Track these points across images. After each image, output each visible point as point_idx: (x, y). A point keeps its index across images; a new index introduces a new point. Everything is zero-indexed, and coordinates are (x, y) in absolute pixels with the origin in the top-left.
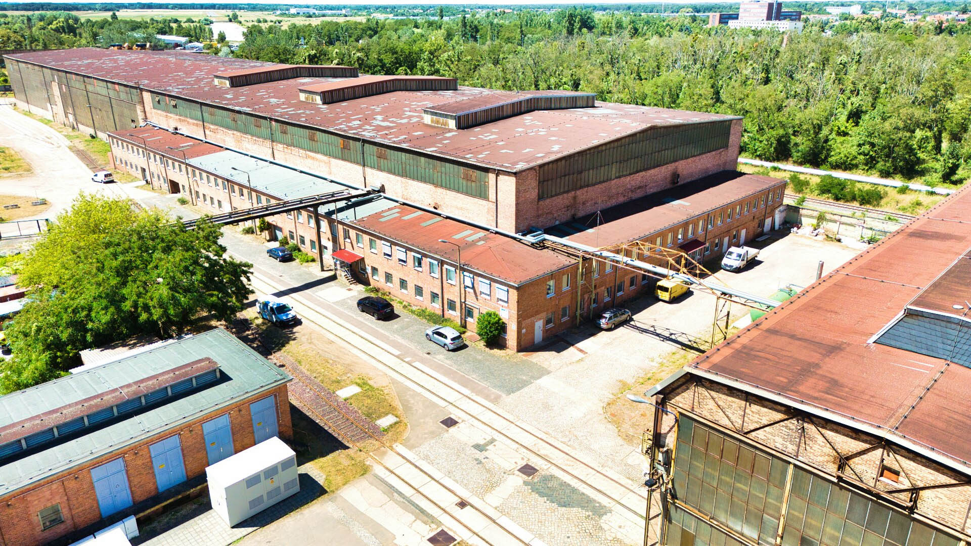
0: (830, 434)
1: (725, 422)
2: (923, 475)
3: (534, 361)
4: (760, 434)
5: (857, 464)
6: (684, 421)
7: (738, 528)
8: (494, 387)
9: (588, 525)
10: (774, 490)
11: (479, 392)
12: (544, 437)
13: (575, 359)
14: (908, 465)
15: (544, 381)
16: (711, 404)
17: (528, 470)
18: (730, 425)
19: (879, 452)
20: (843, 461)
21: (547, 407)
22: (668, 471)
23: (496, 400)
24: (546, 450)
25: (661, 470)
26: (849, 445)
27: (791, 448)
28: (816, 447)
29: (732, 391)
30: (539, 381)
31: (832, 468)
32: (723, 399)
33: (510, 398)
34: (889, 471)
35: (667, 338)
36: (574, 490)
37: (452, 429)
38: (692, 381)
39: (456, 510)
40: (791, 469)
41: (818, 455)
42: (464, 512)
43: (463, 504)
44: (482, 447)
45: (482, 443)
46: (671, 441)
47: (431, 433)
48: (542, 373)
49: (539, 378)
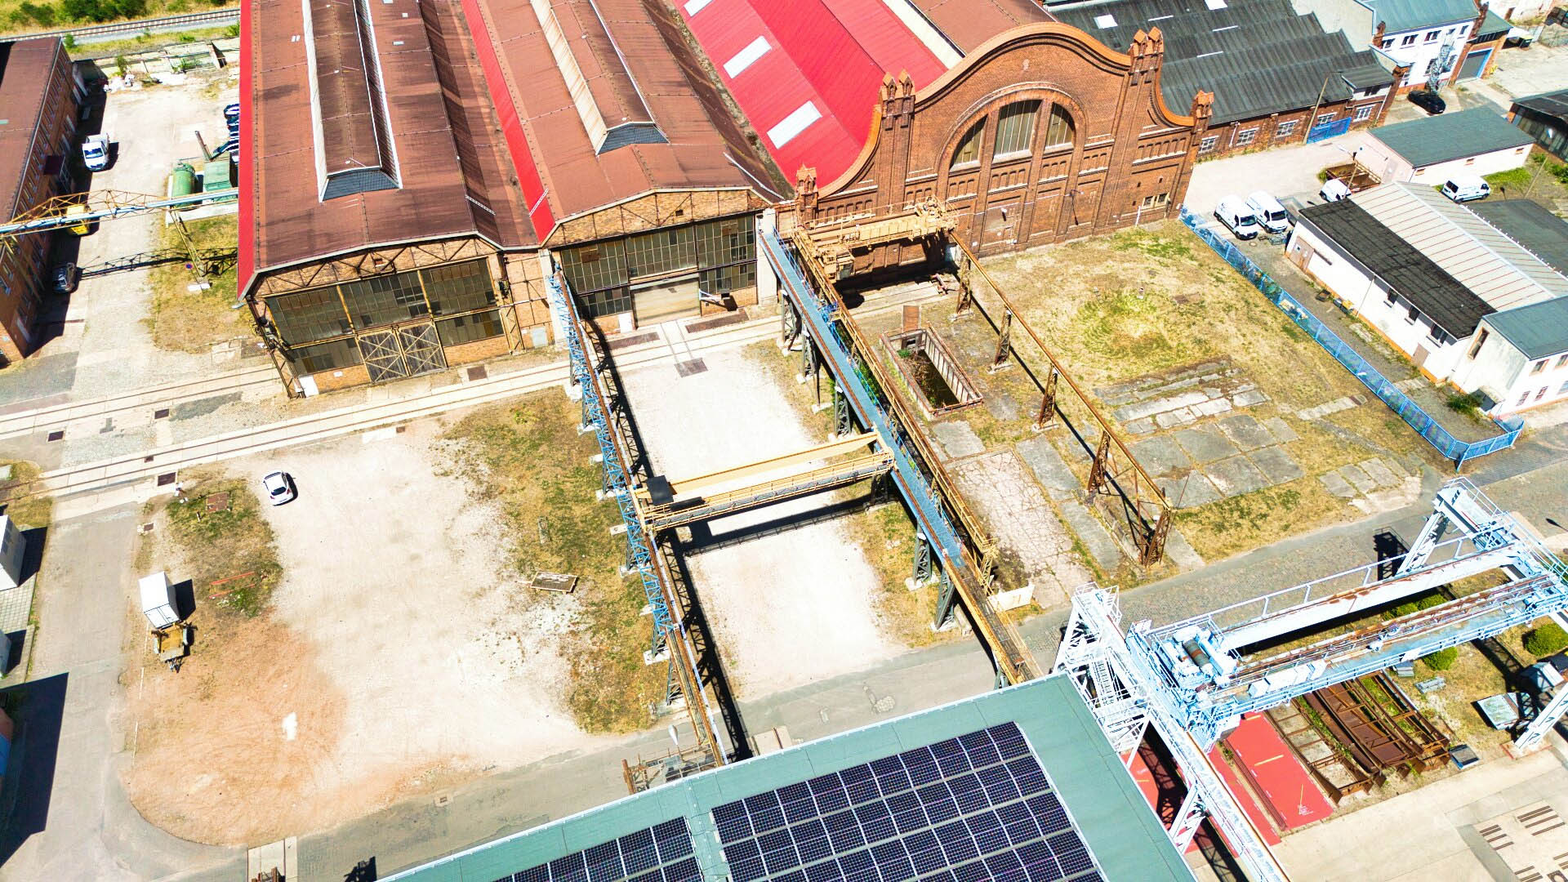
0: (345, 260)
1: (293, 286)
2: (390, 254)
3: (50, 354)
4: (315, 281)
5: (364, 267)
6: (269, 301)
7: (330, 335)
8: (48, 393)
9: (239, 407)
10: (336, 304)
11: (43, 405)
12: (139, 392)
13: (81, 331)
14: (383, 253)
15: (81, 362)
16: (280, 282)
17: (161, 414)
18: (297, 287)
19: (369, 256)
20: (358, 269)
21: (115, 375)
22: (276, 335)
23: (66, 399)
24: (156, 396)
25: (272, 337)
26: (355, 261)
27: (332, 278)
28: (343, 271)
29: (287, 269)
30: (78, 365)
31: (355, 275)
32: (285, 276)
33: (76, 390)
34: (376, 261)
35: (132, 267)
36: (206, 400)
37: (65, 437)
38: (262, 277)
39: (150, 464)
40: (338, 288)
41: (345, 272)
42: (157, 461)
43: (149, 459)
44: (108, 428)
45: (104, 426)
46: (269, 317)
47: (54, 451)
48: (72, 358)
49: (75, 362)
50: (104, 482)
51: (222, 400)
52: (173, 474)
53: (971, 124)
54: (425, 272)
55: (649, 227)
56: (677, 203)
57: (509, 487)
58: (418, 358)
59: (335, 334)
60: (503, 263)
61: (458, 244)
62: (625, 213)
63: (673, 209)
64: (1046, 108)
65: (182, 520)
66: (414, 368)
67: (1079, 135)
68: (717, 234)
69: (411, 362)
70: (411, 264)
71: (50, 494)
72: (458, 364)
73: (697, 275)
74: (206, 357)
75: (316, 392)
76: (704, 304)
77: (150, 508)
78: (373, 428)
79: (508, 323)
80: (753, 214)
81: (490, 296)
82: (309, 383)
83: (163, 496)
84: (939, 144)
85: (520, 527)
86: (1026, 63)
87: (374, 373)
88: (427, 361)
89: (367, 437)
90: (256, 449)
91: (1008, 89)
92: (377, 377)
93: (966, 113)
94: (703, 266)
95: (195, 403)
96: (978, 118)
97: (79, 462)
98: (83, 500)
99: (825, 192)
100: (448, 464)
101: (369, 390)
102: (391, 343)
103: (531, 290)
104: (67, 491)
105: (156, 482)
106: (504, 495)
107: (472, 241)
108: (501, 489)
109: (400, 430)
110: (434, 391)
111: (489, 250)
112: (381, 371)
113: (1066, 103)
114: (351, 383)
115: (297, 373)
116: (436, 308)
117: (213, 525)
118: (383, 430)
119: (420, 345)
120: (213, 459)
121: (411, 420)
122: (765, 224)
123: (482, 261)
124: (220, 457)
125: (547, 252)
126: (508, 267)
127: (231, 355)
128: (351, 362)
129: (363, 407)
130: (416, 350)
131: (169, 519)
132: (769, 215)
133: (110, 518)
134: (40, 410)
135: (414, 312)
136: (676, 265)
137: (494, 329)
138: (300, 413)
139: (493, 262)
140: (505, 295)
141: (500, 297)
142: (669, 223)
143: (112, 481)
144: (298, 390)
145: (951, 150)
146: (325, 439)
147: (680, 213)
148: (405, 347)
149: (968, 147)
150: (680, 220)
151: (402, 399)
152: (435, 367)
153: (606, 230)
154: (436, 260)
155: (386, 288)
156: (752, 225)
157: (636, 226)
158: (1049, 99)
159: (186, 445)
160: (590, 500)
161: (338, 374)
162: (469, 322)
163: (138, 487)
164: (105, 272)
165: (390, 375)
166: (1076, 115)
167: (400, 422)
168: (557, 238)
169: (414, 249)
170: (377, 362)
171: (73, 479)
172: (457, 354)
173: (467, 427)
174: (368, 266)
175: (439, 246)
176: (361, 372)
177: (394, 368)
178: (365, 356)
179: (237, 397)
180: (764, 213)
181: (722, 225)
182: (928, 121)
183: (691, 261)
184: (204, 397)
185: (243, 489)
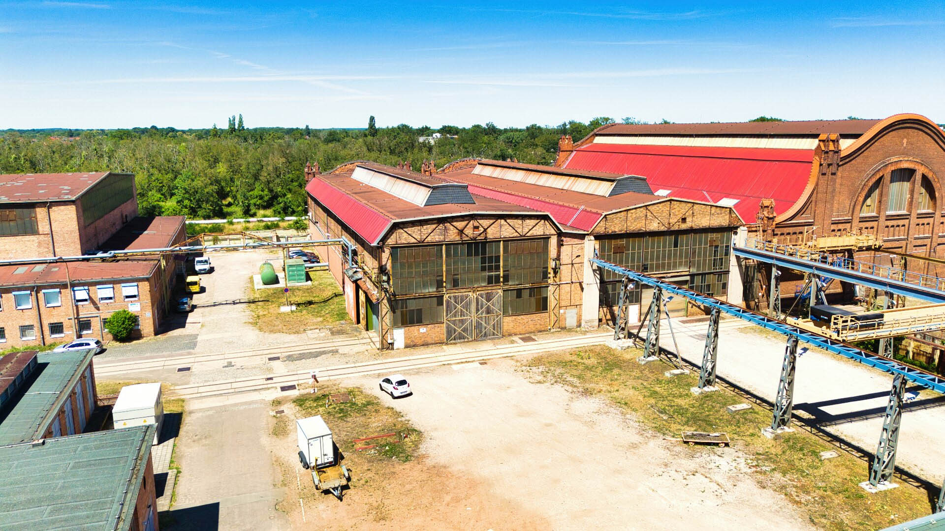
0: (454, 223)
1: (413, 241)
2: (485, 223)
3: (175, 334)
4: (429, 239)
5: (466, 231)
6: (394, 248)
7: (427, 291)
8: (175, 351)
9: (338, 356)
10: (439, 261)
12: (252, 350)
13: (200, 326)
14: (481, 221)
15: (199, 338)
16: (405, 235)
17: (273, 359)
18: (416, 241)
19: (472, 222)
20: (461, 232)
21: (230, 343)
22: (389, 283)
23: (189, 354)
24: (267, 352)
25: (385, 285)
26: (460, 225)
27: (442, 238)
28: (451, 232)
29: (413, 223)
31: (458, 238)
32: (410, 230)
33: (197, 350)
34: (476, 228)
35: (234, 303)
36: (310, 353)
37: (193, 370)
38: (396, 226)
39: (270, 381)
40: (444, 247)
41: (452, 235)
42: (275, 380)
43: (271, 379)
44: (230, 365)
45: (226, 364)
46: (389, 266)
47: (183, 376)
48: (196, 336)
49: (196, 338)
50: (232, 391)
51: (324, 353)
52: (295, 385)
53: (874, 180)
54: (506, 241)
55: (662, 228)
56: (683, 211)
57: (604, 389)
58: (483, 323)
59: (431, 290)
60: (560, 244)
61: (533, 222)
62: (649, 214)
63: (680, 216)
64: (918, 177)
65: (311, 407)
66: (481, 334)
67: (938, 202)
68: (706, 244)
69: (479, 325)
70: (497, 236)
71: (182, 397)
72: (510, 335)
74: (303, 336)
75: (403, 347)
77: (277, 402)
78: (458, 363)
79: (552, 303)
80: (732, 229)
81: (545, 275)
82: (399, 336)
83: (287, 397)
84: (853, 194)
85: (635, 410)
86: (905, 141)
87: (450, 332)
88: (490, 328)
89: (455, 367)
90: (366, 373)
91: (894, 159)
92: (453, 337)
93: (870, 172)
94: (693, 270)
95: (300, 354)
96: (878, 177)
97: (206, 381)
98: (214, 398)
99: (780, 218)
100: (540, 378)
101: (445, 347)
102: (467, 306)
103: (574, 272)
104: (199, 395)
105: (279, 389)
106: (602, 392)
107: (543, 221)
108: (598, 390)
109: (481, 364)
110: (499, 347)
111: (553, 232)
112: (455, 331)
113: (930, 176)
114: (430, 341)
115: (395, 325)
116: (506, 279)
117: (341, 410)
118: (466, 364)
119: (488, 311)
120: (327, 378)
121: (492, 359)
122: (741, 239)
123: (546, 238)
124: (332, 378)
125: (592, 238)
126: (563, 249)
127: (324, 334)
128: (435, 320)
129: (443, 354)
130: (484, 315)
131: (297, 408)
132: (742, 232)
133: (242, 408)
134: (168, 359)
135: (490, 280)
136: (675, 267)
137: (542, 305)
138: (393, 357)
139: (554, 241)
140: (555, 273)
141: (551, 275)
142: (676, 228)
143: (237, 390)
144: (390, 341)
145: (861, 199)
146: (419, 368)
147: (684, 220)
148: (477, 310)
149: (869, 202)
150: (684, 226)
151: (474, 350)
152: (494, 334)
153: (635, 226)
154: (516, 234)
155: (477, 254)
156: (729, 239)
157: (654, 226)
158: (921, 170)
159: (299, 372)
160: (687, 395)
161: (423, 330)
162: (525, 294)
163: (262, 392)
164: (214, 305)
165: (461, 337)
166: (936, 185)
167: (481, 360)
168: (601, 229)
169: (503, 221)
170: (454, 322)
171: (201, 390)
172: (512, 325)
173: (537, 361)
174: (469, 231)
175: (520, 222)
176: (438, 331)
177: (465, 330)
178: (447, 315)
179: (335, 352)
180: (739, 230)
181: (710, 236)
182: (846, 174)
183: (686, 265)
184: (308, 351)
185: (362, 392)
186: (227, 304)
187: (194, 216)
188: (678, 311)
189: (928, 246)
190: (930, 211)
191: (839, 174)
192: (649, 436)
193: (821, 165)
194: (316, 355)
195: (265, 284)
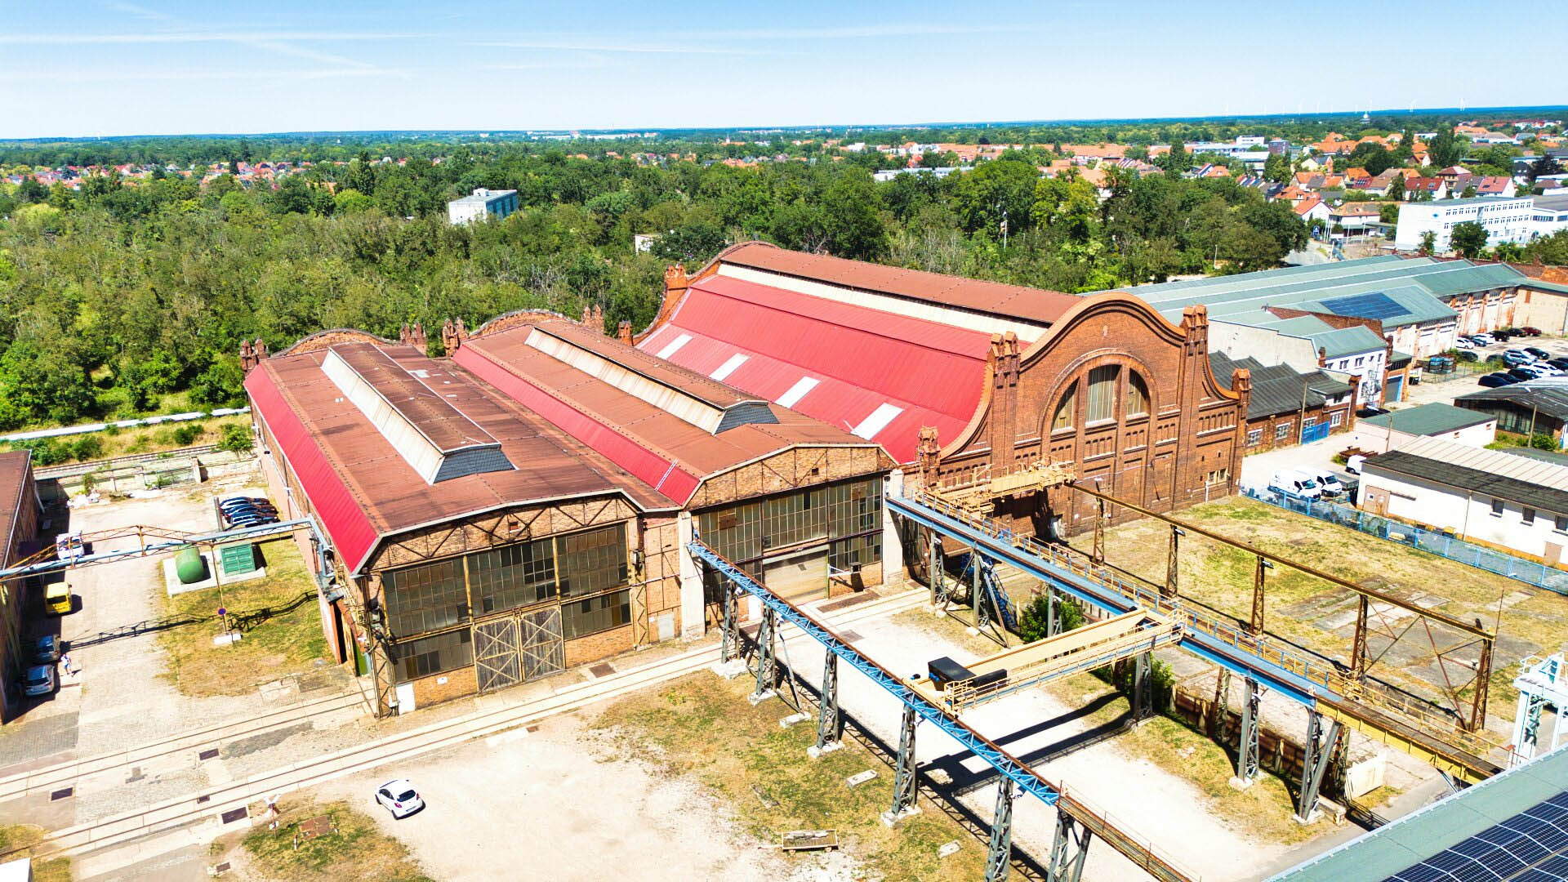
0: (479, 524)
1: (416, 557)
2: (526, 516)
3: (38, 717)
4: (441, 551)
5: (498, 532)
6: (386, 575)
7: (444, 625)
8: (42, 754)
9: (312, 736)
10: (459, 581)
11: (36, 766)
12: (171, 738)
13: (80, 694)
14: (520, 515)
15: (82, 721)
16: (403, 551)
17: (208, 755)
18: (419, 557)
19: (505, 518)
20: (490, 534)
21: (134, 726)
22: (383, 624)
23: (68, 757)
24: (196, 740)
25: (378, 627)
26: (487, 524)
27: (461, 546)
28: (474, 537)
29: (415, 534)
30: (79, 724)
31: (486, 543)
32: (409, 544)
33: (81, 747)
34: (513, 525)
35: (135, 633)
36: (267, 735)
37: (77, 793)
38: (387, 542)
39: (205, 804)
40: (465, 560)
41: (476, 539)
42: (213, 800)
43: (205, 799)
44: (137, 776)
45: (130, 776)
46: (381, 600)
47: (61, 809)
48: (73, 717)
49: (76, 722)
50: (145, 831)
51: (289, 732)
52: (244, 809)
53: (1067, 385)
54: (561, 538)
55: (786, 487)
56: (813, 460)
57: (696, 761)
58: (535, 656)
59: (449, 623)
60: (642, 529)
61: (599, 504)
62: (766, 471)
63: (810, 467)
64: (1125, 374)
65: (271, 853)
66: (532, 671)
67: (1153, 402)
68: (848, 498)
69: (528, 660)
70: (547, 530)
71: (66, 854)
72: (577, 665)
73: (827, 547)
74: (254, 697)
75: (413, 707)
76: (832, 582)
77: (219, 847)
78: (496, 733)
79: (636, 610)
80: (882, 475)
81: (624, 572)
82: (406, 695)
83: (233, 834)
84: (1041, 406)
85: (732, 797)
86: (1105, 329)
87: (484, 677)
88: (546, 660)
89: (492, 742)
90: (354, 770)
91: (1092, 354)
92: (488, 683)
93: (1062, 375)
94: (834, 536)
95: (251, 739)
96: (1072, 381)
97: (102, 816)
98: (117, 852)
99: (945, 452)
100: (611, 751)
101: (477, 701)
102: (509, 636)
103: (666, 564)
104: (91, 847)
105: (221, 820)
106: (694, 768)
107: (614, 501)
108: (688, 765)
109: (530, 730)
110: (559, 691)
111: (630, 513)
112: (492, 673)
113: (1140, 370)
114: (454, 694)
115: (398, 679)
116: (565, 587)
117: (318, 851)
118: (509, 733)
119: (541, 638)
120: (294, 787)
121: (546, 718)
122: (893, 487)
123: (621, 525)
124: (303, 785)
125: (688, 514)
126: (647, 534)
127: (287, 691)
128: (460, 663)
129: (474, 715)
130: (535, 644)
131: (250, 854)
132: (896, 476)
133: (164, 865)
134: (33, 773)
135: (540, 594)
136: (808, 535)
137: (623, 615)
138: (397, 730)
139: (632, 527)
140: (638, 568)
141: (633, 573)
142: (805, 484)
143: (154, 828)
144: (392, 704)
145: (1051, 412)
146: (438, 750)
147: (815, 471)
148: (524, 639)
149: (1063, 413)
150: (816, 480)
151: (522, 703)
152: (552, 668)
153: (746, 490)
154: (575, 525)
155: (517, 561)
156: (879, 488)
157: (775, 486)
158: (1127, 365)
159: (251, 779)
160: (802, 759)
161: (442, 680)
162: (596, 606)
163: (194, 829)
164: (101, 641)
165: (502, 680)
166: (1149, 382)
167: (529, 723)
168: (699, 498)
169: (553, 510)
170: (490, 663)
171: (96, 834)
172: (578, 650)
173: (612, 716)
174: (503, 532)
175: (579, 506)
176: (467, 677)
177: (507, 670)
178: (477, 654)
179: (306, 728)
180: (891, 475)
181: (852, 487)
182: (1030, 382)
183: (823, 530)
184: (263, 732)
185: (348, 811)
186: (122, 635)
187: (43, 418)
188: (816, 591)
189: (1144, 460)
190: (1144, 414)
191: (1021, 384)
192: (741, 843)
193: (995, 376)
194: (274, 739)
195: (185, 582)
